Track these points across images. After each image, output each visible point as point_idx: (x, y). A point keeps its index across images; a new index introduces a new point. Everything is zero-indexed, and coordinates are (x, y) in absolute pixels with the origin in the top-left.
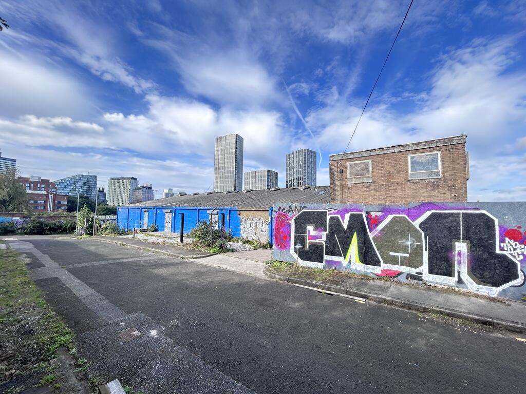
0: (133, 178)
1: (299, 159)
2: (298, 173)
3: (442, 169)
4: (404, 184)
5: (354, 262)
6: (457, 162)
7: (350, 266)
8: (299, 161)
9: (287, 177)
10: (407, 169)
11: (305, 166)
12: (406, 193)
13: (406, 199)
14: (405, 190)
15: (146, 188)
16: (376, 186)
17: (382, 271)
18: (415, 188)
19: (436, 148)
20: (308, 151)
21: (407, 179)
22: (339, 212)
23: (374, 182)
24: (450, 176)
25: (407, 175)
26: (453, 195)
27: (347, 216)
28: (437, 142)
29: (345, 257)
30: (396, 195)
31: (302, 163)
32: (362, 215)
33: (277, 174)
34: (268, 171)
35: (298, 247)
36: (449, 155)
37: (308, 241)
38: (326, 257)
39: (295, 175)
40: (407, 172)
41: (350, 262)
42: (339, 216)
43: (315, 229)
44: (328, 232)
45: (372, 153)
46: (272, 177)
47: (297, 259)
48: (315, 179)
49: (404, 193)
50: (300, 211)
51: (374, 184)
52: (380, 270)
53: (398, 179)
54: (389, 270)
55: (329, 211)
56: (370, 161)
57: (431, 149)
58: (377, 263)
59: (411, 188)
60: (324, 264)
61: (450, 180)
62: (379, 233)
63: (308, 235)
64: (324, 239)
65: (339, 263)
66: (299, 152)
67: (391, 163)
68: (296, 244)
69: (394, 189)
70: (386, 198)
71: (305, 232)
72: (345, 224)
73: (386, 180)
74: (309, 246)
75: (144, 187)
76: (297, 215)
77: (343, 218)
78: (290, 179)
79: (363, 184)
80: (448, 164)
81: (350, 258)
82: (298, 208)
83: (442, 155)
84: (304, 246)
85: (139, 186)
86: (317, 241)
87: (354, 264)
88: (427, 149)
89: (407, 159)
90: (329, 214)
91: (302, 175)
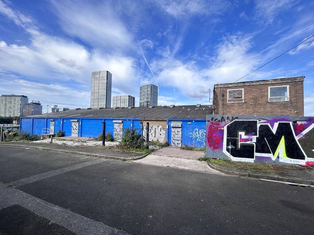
0: (23, 96)
1: (148, 90)
2: (147, 98)
3: (289, 95)
4: (266, 105)
5: (282, 157)
6: (299, 92)
7: (279, 160)
8: (148, 91)
9: (140, 100)
10: (268, 95)
11: (151, 95)
12: (267, 110)
13: (267, 114)
14: (266, 108)
15: (36, 104)
16: (247, 105)
17: (306, 163)
18: (273, 107)
19: (287, 83)
20: (153, 85)
21: (268, 101)
22: (268, 121)
23: (245, 103)
24: (294, 100)
25: (268, 99)
26: (296, 112)
27: (276, 125)
28: (287, 80)
29: (274, 154)
30: (260, 111)
31: (149, 92)
32: (289, 123)
33: (134, 98)
34: (129, 96)
35: (230, 147)
36: (294, 88)
37: (240, 143)
38: (256, 154)
39: (145, 99)
40: (268, 97)
41: (278, 157)
42: (269, 124)
43: (246, 134)
44: (258, 136)
45: (245, 84)
46: (132, 100)
47: (229, 157)
48: (157, 103)
49: (265, 110)
50: (232, 121)
51: (245, 104)
52: (305, 162)
53: (262, 101)
54: (312, 162)
55: (259, 121)
56: (243, 89)
57: (284, 84)
58: (303, 158)
59: (270, 107)
60: (254, 159)
61: (294, 103)
62: (304, 136)
63: (239, 138)
64: (254, 140)
65: (269, 158)
66: (148, 86)
67: (257, 91)
68: (228, 145)
69: (259, 108)
70: (253, 113)
71: (237, 136)
72: (274, 130)
73: (253, 101)
74: (240, 147)
75: (34, 103)
76: (230, 123)
77: (272, 126)
78: (142, 102)
79: (238, 104)
80: (293, 93)
81: (279, 154)
82: (231, 118)
83: (290, 88)
84: (236, 147)
85: (29, 102)
86: (248, 142)
87: (281, 158)
88: (281, 84)
89: (268, 89)
90: (259, 123)
91: (150, 100)
